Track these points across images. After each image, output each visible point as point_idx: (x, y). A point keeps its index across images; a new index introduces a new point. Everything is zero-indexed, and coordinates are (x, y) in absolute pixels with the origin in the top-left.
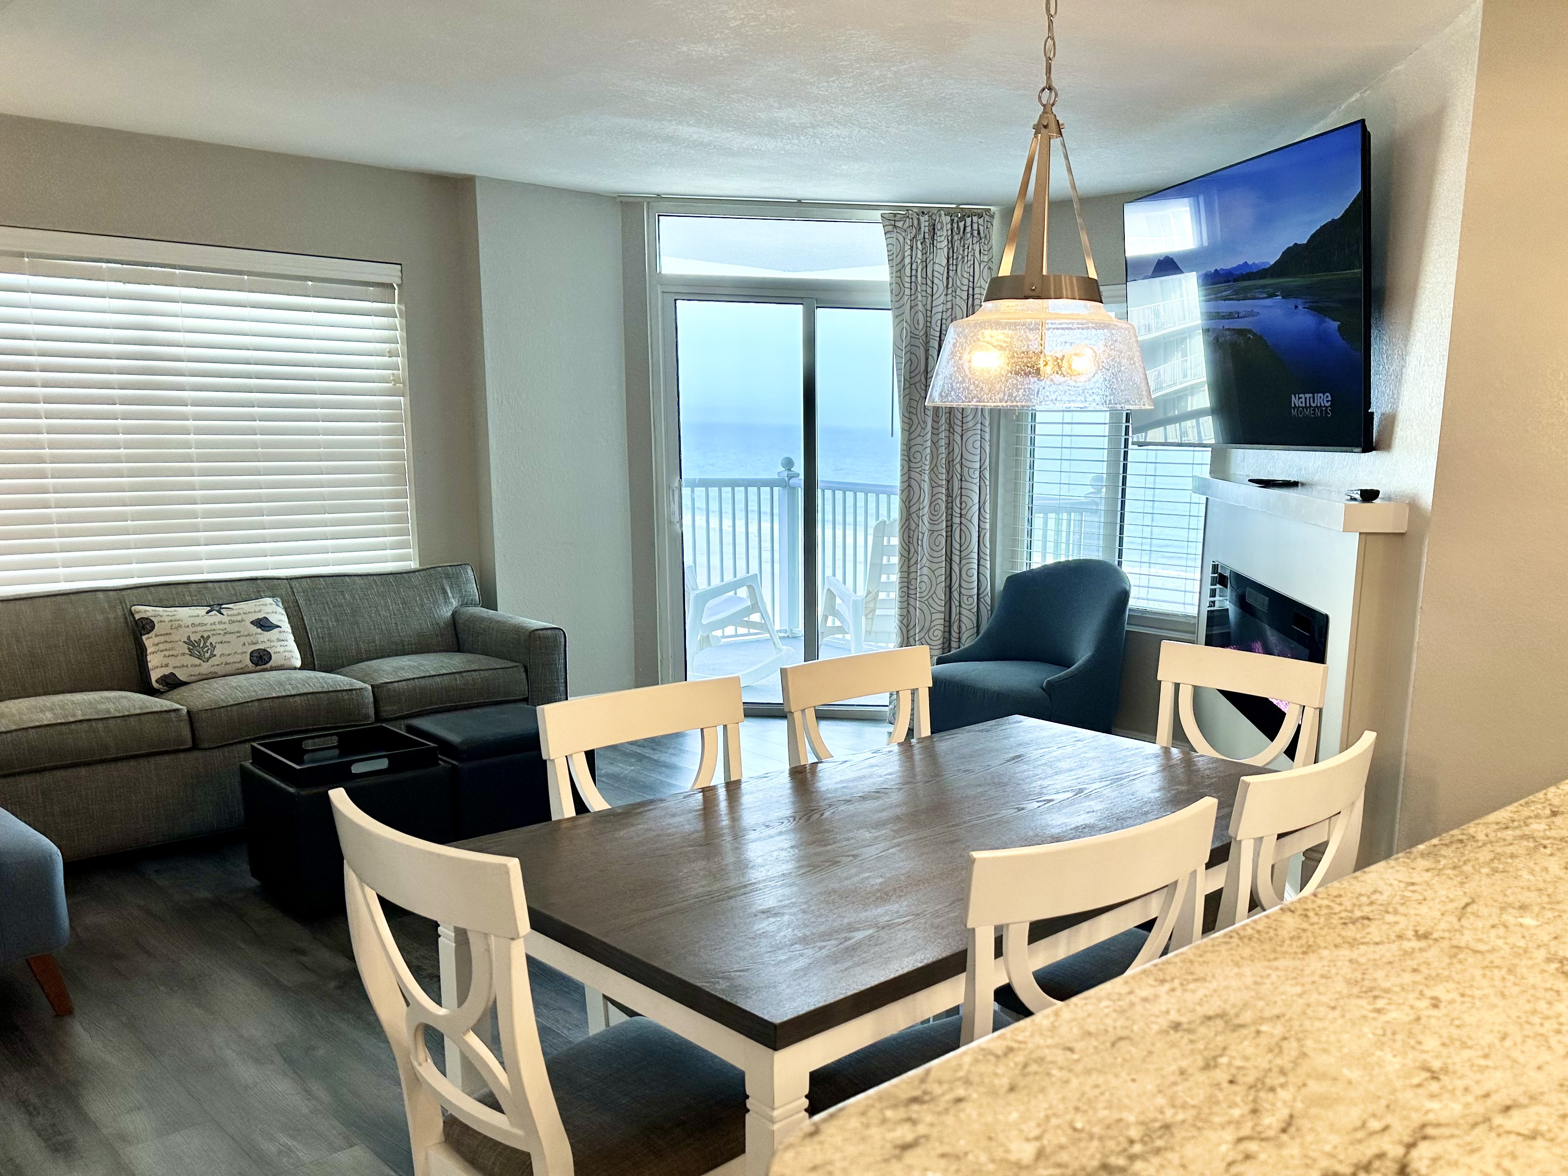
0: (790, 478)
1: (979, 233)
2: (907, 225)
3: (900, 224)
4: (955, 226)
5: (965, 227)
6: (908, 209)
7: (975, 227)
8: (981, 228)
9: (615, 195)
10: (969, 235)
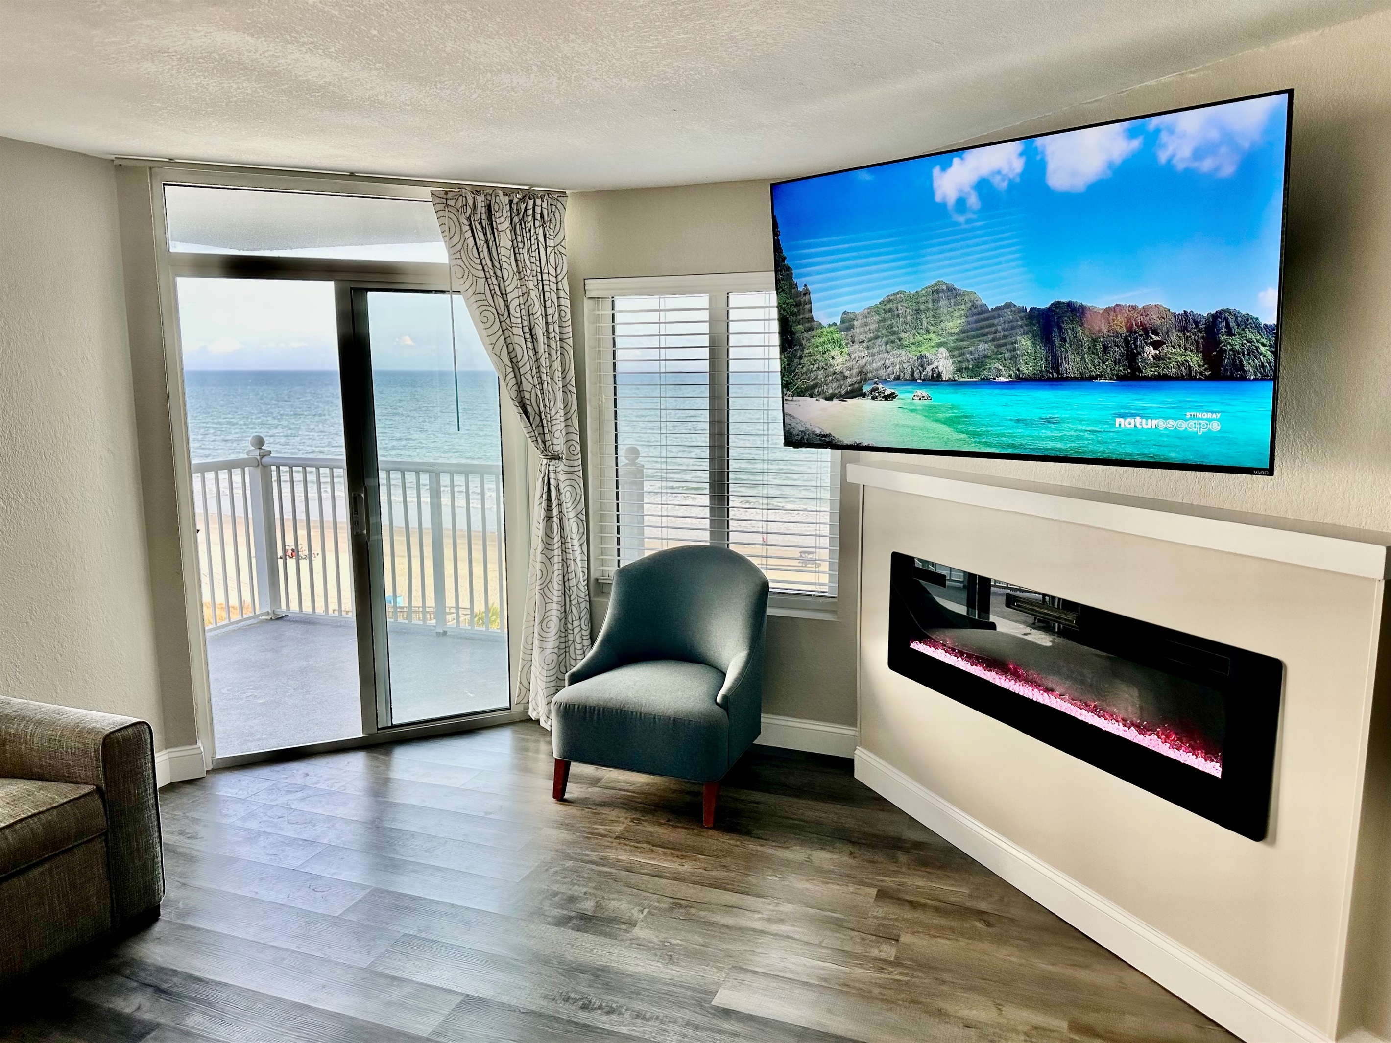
0: (262, 457)
1: (542, 217)
2: (460, 204)
3: (451, 202)
4: (514, 206)
5: (526, 210)
6: (460, 186)
7: (538, 210)
8: (545, 212)
9: (113, 157)
10: (530, 218)
